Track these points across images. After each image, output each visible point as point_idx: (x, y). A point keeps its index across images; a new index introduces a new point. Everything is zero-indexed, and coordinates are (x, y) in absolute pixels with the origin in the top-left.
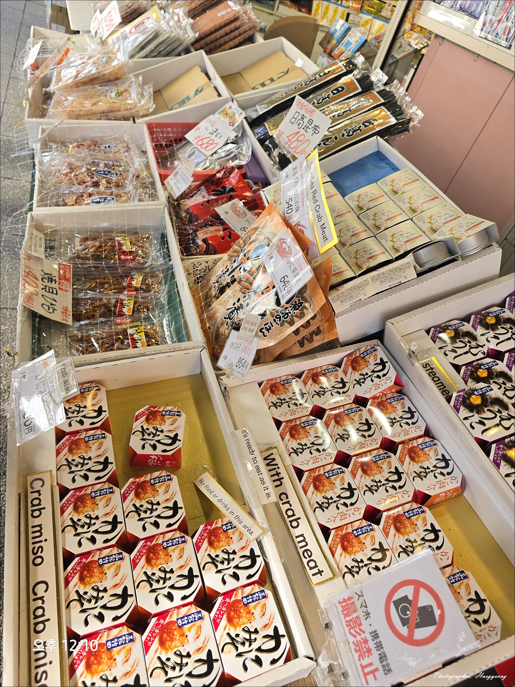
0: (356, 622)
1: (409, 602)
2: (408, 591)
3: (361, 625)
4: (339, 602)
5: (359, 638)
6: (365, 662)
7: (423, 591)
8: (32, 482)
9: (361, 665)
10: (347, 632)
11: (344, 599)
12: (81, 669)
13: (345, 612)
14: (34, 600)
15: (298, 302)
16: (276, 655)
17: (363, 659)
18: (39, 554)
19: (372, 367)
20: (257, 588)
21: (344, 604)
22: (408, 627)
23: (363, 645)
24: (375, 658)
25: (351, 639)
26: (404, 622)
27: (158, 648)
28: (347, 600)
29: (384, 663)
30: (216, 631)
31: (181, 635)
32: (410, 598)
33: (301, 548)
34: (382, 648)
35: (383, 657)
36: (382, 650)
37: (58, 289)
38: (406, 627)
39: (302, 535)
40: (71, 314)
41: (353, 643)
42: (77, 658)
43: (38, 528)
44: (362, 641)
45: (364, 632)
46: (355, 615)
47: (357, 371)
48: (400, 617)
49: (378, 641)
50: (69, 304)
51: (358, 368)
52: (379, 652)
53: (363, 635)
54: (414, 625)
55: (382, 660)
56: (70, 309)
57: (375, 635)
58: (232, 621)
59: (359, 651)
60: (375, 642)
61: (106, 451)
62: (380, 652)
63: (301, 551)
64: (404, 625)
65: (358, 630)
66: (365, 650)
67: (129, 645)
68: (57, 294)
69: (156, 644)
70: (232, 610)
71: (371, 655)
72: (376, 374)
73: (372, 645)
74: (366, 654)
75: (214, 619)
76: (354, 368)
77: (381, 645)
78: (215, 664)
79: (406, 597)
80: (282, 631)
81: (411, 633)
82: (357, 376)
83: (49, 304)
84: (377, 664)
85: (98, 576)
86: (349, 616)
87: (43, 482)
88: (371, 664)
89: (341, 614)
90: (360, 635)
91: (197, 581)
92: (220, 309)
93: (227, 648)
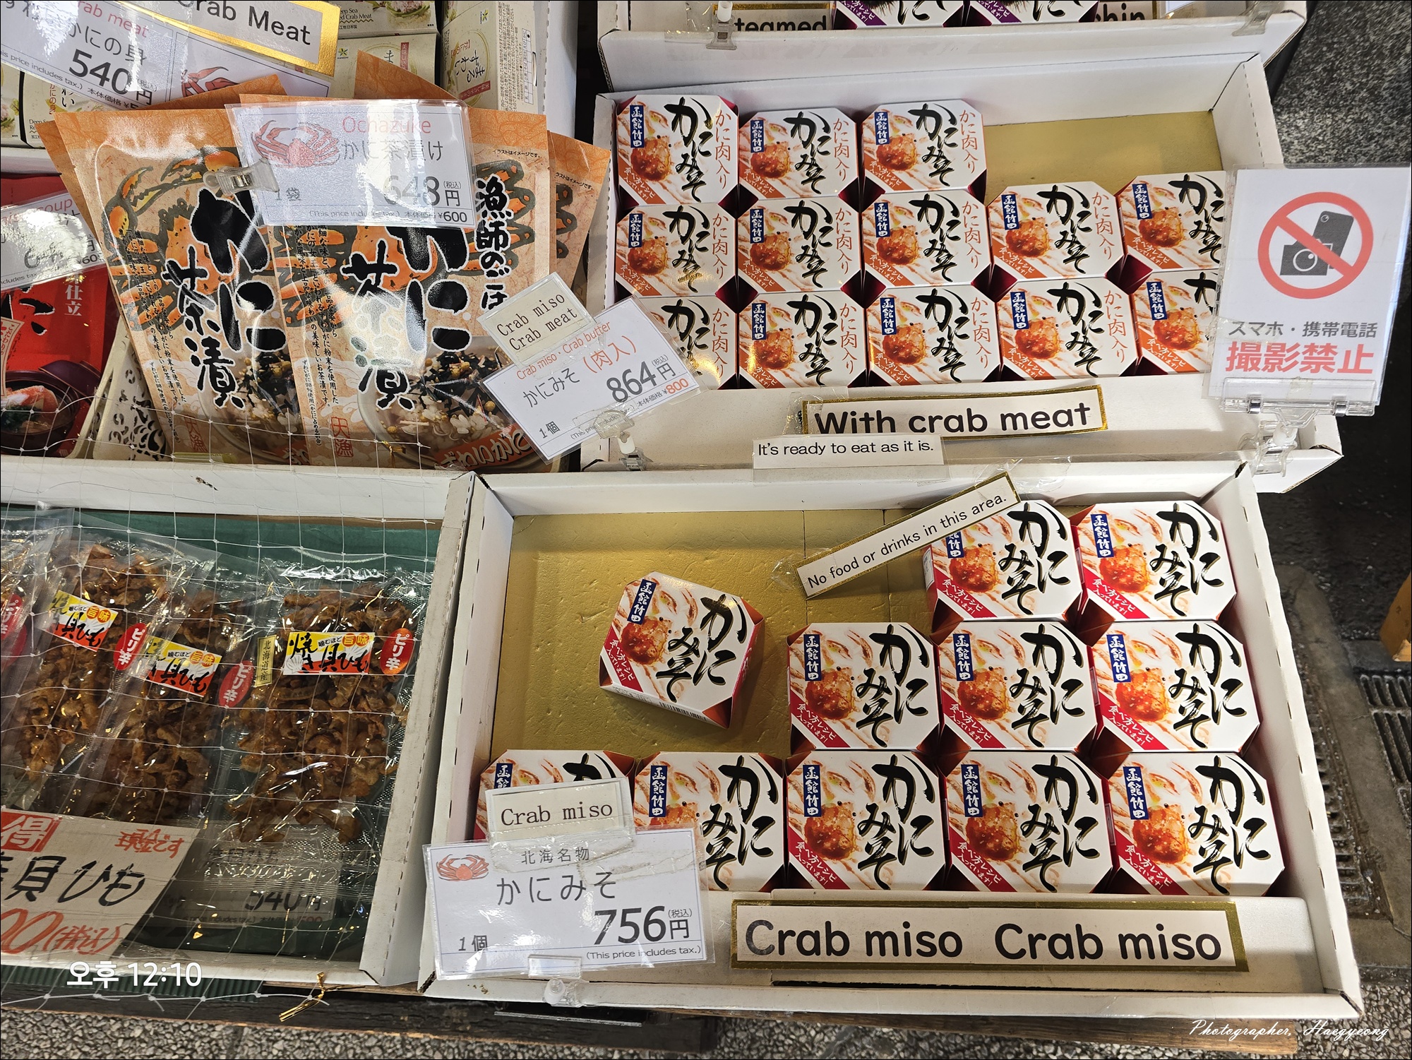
0: (1275, 353)
1: (1297, 246)
2: (1282, 239)
3: (1283, 345)
4: (1228, 369)
5: (1300, 358)
6: (1339, 361)
7: (1294, 216)
8: (754, 950)
9: (1340, 371)
10: (1281, 374)
11: (1228, 359)
12: (1172, 872)
13: (1250, 366)
14: (1034, 956)
15: (484, 191)
16: (1204, 528)
17: (1333, 364)
18: (935, 941)
19: (676, 137)
20: (1086, 526)
21: (1236, 362)
22: (1331, 268)
23: (1315, 355)
24: (1342, 343)
25: (1295, 371)
26: (1321, 270)
27: (1160, 725)
28: (1233, 354)
29: (1358, 332)
30: (1147, 617)
31: (1145, 680)
32: (1292, 241)
33: (1026, 427)
34: (1336, 324)
35: (1349, 330)
36: (1338, 327)
37: (38, 855)
38: (1329, 270)
39: (1003, 417)
40: (152, 828)
41: (1302, 370)
42: (1153, 878)
43: (875, 941)
44: (1307, 355)
45: (1297, 345)
46: (1263, 350)
47: (667, 172)
48: (1310, 273)
49: (1323, 326)
50: (110, 828)
51: (660, 168)
52: (1339, 333)
53: (1301, 349)
54: (1335, 255)
55: (1352, 332)
56: (132, 827)
57: (1312, 328)
58: (1135, 584)
59: (1318, 365)
60: (1321, 332)
61: (704, 770)
62: (1340, 331)
63: (1032, 429)
64: (1325, 273)
65: (1288, 355)
66: (1323, 355)
67: (1146, 777)
68: (61, 860)
69: (1151, 727)
70: (1117, 580)
71: (1335, 347)
72: (697, 139)
73: (1321, 340)
74: (1330, 355)
75: (1127, 616)
76: (657, 176)
77: (1331, 324)
78: (1201, 632)
79: (1287, 248)
80: (1168, 506)
81: (1342, 267)
82: (677, 180)
83: (103, 886)
84: (1351, 344)
85: (1004, 820)
86: (1259, 360)
87: (761, 922)
88: (1348, 353)
89: (1248, 373)
90: (1297, 354)
91: (1050, 630)
92: (339, 409)
93: (1179, 604)
